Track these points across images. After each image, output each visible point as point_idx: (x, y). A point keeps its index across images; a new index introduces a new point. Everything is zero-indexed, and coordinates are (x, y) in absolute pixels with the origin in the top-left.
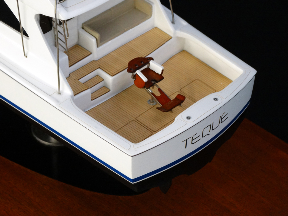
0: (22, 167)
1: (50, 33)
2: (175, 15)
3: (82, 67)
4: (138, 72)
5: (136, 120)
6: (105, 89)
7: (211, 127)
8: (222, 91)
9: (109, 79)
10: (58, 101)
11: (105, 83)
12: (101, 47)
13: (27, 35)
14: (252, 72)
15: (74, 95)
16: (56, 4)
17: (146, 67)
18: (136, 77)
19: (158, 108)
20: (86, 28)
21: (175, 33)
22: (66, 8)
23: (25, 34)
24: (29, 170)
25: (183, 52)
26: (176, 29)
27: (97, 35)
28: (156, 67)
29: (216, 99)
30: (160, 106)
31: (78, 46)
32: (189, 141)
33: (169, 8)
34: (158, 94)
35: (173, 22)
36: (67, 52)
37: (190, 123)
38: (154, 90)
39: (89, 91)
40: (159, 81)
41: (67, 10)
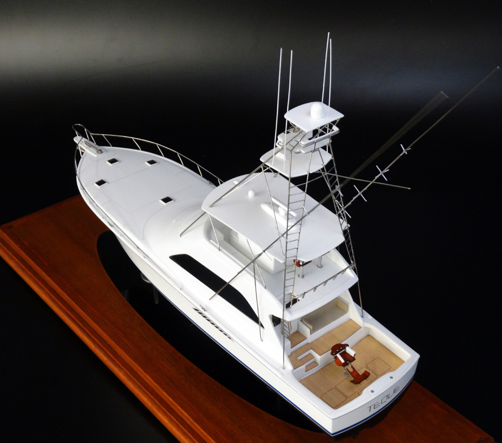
0: (256, 408)
1: (279, 326)
2: (364, 310)
3: (300, 348)
4: (338, 355)
5: (336, 388)
6: (315, 363)
7: (388, 397)
8: (395, 371)
9: (318, 358)
10: (282, 374)
11: (315, 359)
12: (313, 334)
13: (263, 327)
14: (417, 356)
15: (294, 369)
16: (284, 310)
17: (344, 350)
18: (336, 358)
19: (351, 381)
20: (303, 321)
21: (363, 325)
22: (290, 313)
23: (262, 325)
24: (261, 410)
25: (369, 336)
26: (364, 321)
27: (311, 327)
28: (350, 351)
29: (391, 378)
30: (352, 379)
31: (297, 333)
32: (372, 407)
33: (360, 306)
34: (351, 370)
35: (362, 317)
36: (290, 338)
37: (374, 396)
38: (349, 367)
39: (304, 366)
40: (352, 362)
41: (291, 314)
